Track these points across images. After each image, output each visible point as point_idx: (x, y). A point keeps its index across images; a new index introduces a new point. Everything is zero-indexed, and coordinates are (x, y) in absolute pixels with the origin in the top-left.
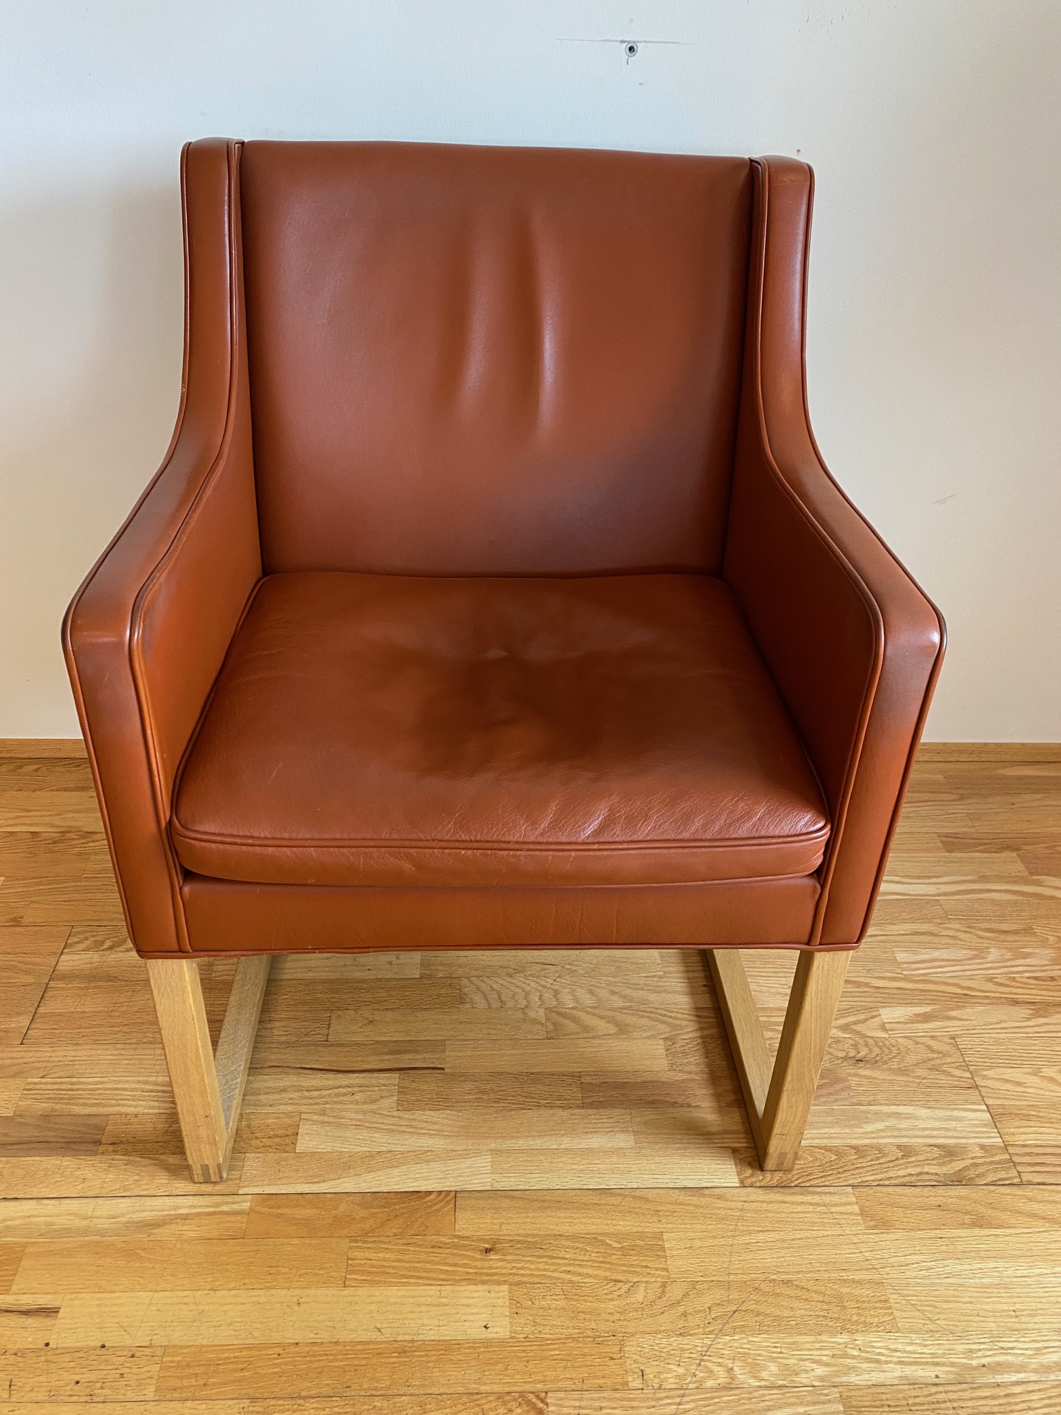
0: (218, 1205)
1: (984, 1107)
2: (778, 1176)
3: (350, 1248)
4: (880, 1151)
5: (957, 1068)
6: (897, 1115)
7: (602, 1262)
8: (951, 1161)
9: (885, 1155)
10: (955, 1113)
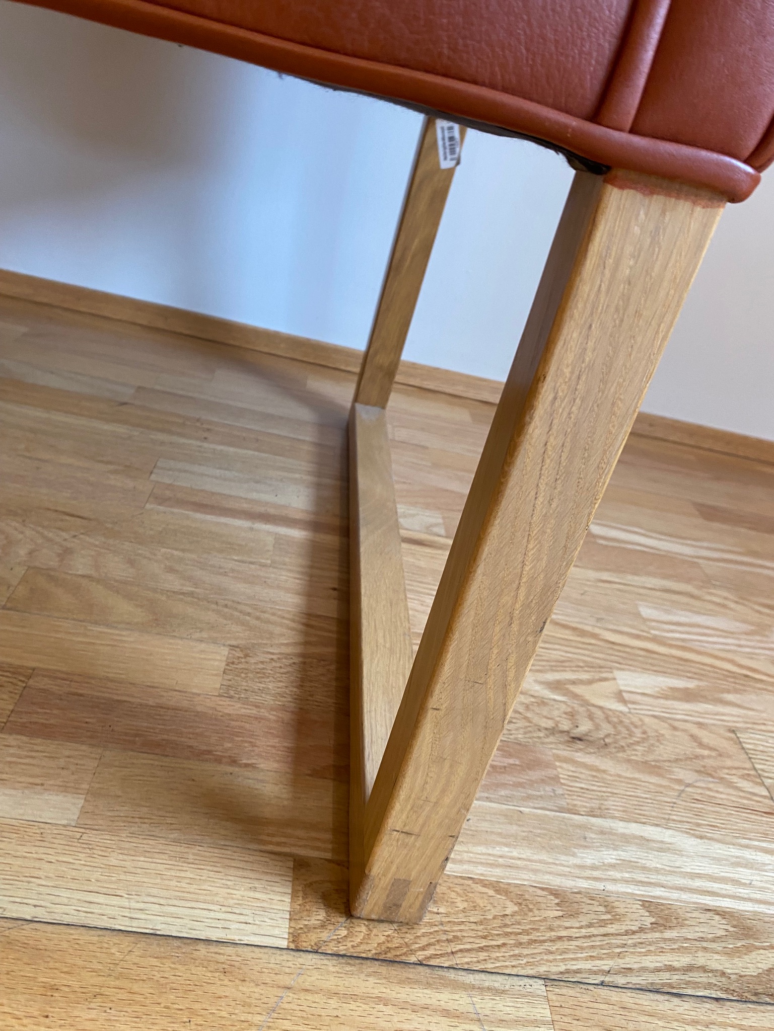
2: (382, 935)
4: (609, 907)
5: (743, 777)
6: (644, 842)
8: (749, 949)
9: (617, 918)
10: (748, 854)
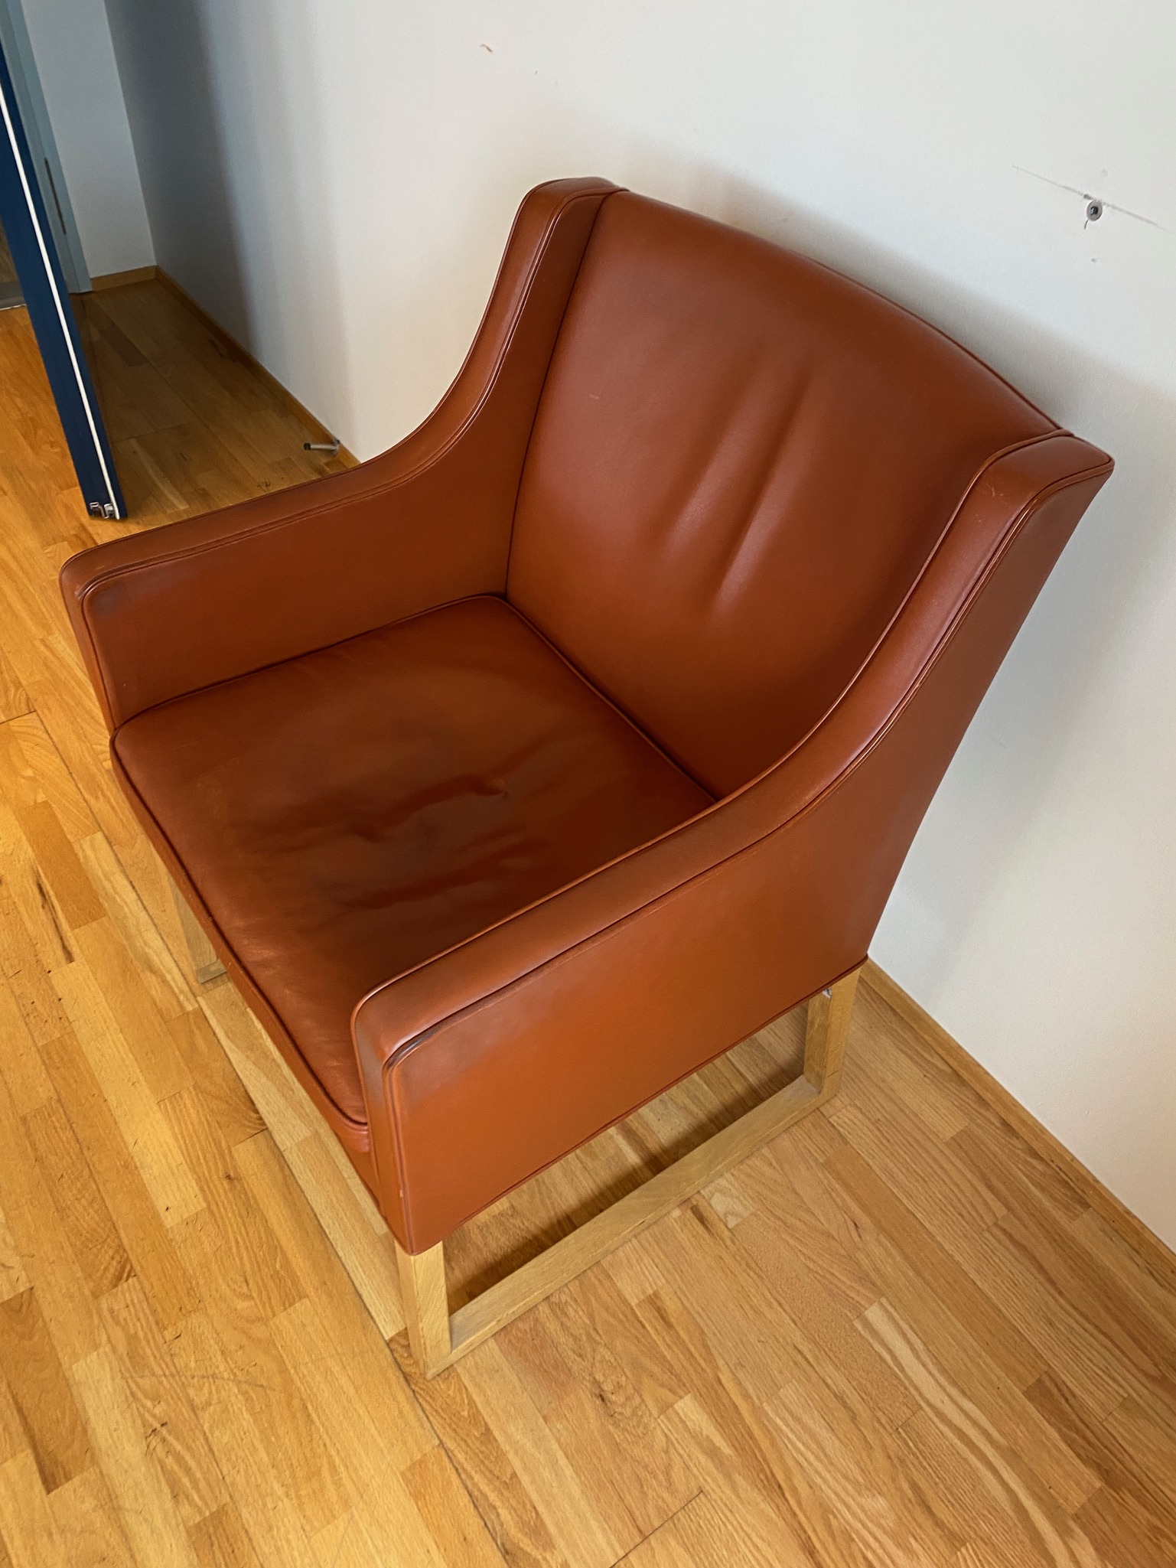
0: (182, 992)
2: (415, 1369)
3: (188, 1088)
4: (499, 1457)
5: (659, 1508)
7: (257, 1263)
8: (527, 1536)
9: (496, 1464)
10: (593, 1524)
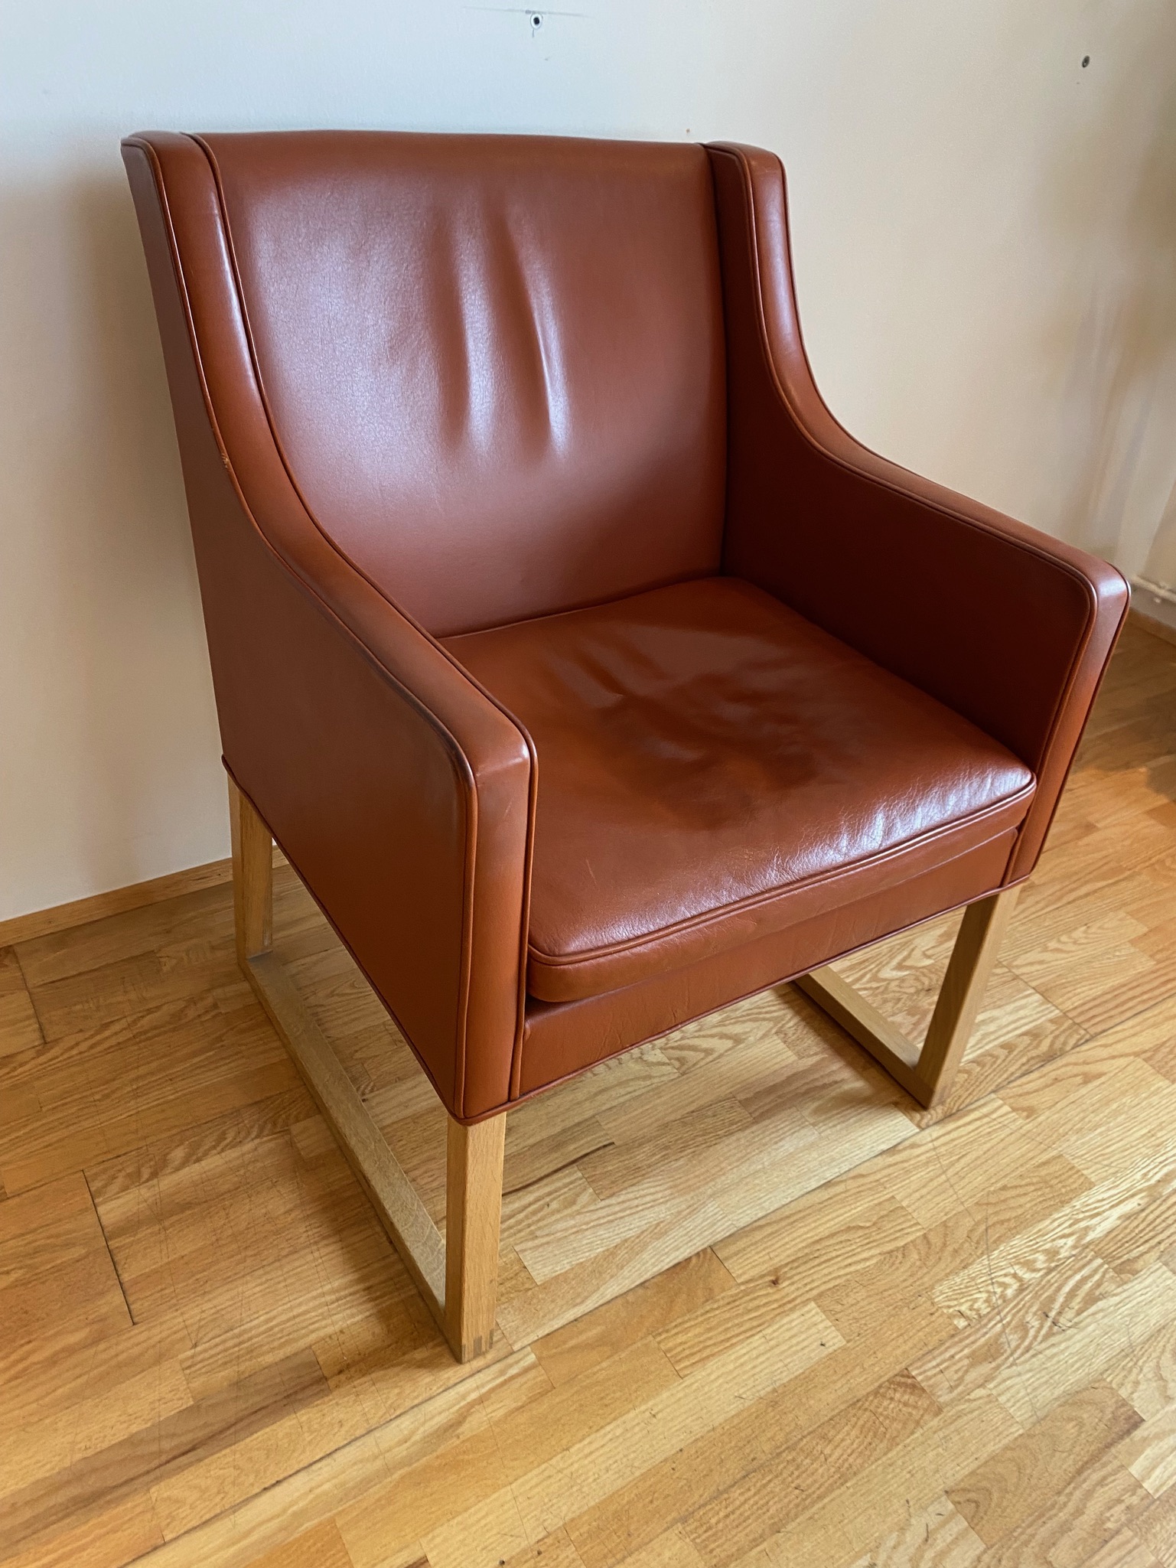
0: (502, 1372)
1: (1031, 991)
2: (940, 1109)
3: (659, 1343)
4: (992, 1055)
7: (869, 1243)
8: (1041, 1041)
9: (997, 1058)
